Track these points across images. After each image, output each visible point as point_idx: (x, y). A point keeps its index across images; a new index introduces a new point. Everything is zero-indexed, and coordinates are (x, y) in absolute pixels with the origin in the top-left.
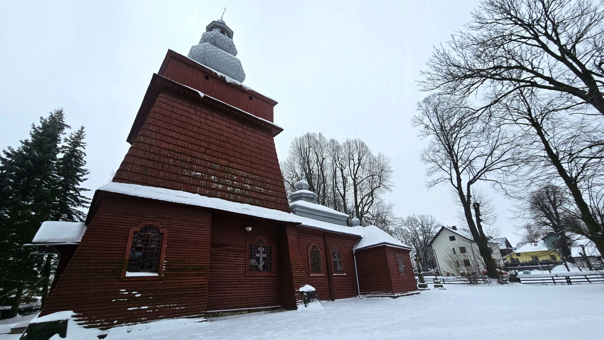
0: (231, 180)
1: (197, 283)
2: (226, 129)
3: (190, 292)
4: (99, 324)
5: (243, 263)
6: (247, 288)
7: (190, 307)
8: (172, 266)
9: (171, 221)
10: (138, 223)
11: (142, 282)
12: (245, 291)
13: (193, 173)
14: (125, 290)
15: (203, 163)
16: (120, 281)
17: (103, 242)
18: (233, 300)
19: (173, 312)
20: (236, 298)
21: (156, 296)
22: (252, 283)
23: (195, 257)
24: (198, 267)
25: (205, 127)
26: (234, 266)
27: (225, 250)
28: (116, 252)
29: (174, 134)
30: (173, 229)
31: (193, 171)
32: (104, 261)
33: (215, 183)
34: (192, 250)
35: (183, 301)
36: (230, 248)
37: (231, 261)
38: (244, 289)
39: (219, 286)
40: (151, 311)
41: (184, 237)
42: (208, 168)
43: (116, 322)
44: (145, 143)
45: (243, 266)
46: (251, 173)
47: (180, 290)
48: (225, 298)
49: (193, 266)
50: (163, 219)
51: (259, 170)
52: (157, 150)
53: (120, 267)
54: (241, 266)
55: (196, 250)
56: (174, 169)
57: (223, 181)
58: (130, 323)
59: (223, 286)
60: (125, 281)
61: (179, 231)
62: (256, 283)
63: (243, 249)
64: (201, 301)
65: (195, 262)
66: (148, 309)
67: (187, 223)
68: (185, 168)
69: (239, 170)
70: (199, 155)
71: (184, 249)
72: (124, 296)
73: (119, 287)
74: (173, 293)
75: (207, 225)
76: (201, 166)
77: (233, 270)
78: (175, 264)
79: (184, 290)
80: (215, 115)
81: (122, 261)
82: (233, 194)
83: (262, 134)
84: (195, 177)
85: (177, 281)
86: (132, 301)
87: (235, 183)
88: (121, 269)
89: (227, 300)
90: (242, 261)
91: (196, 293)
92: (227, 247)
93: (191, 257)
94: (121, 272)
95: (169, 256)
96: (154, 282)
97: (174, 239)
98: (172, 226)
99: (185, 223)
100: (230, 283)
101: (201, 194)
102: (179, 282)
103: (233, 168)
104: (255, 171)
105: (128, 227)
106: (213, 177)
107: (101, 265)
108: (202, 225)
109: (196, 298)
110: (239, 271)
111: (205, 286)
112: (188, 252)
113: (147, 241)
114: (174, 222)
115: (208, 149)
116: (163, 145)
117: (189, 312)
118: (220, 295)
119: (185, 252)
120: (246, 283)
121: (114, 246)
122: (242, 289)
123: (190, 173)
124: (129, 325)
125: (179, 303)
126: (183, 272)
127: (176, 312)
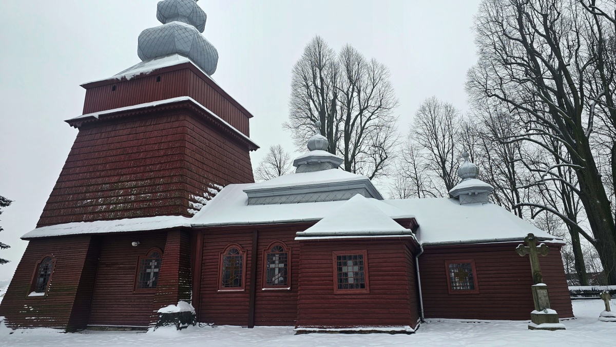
3: (61, 309)
5: (132, 280)
6: (133, 306)
7: (58, 320)
8: (54, 287)
11: (35, 300)
12: (131, 309)
13: (85, 202)
15: (95, 188)
16: (26, 299)
18: (120, 317)
20: (122, 315)
22: (139, 300)
23: (70, 279)
24: (70, 288)
26: (123, 283)
27: (116, 268)
28: (28, 279)
30: (61, 257)
31: (85, 199)
33: (100, 205)
34: (69, 273)
36: (121, 266)
37: (120, 279)
38: (130, 306)
39: (108, 303)
40: (36, 321)
41: (67, 263)
42: (99, 191)
43: (19, 325)
45: (132, 283)
46: (141, 180)
47: (55, 306)
48: (112, 314)
49: (67, 287)
50: (56, 250)
51: (152, 172)
54: (129, 283)
56: (71, 204)
57: (108, 200)
59: (111, 303)
61: (64, 258)
62: (143, 300)
63: (133, 266)
65: (69, 284)
68: (80, 200)
69: (128, 181)
70: (94, 181)
73: (24, 303)
74: (50, 309)
75: (85, 249)
76: (93, 192)
77: (122, 288)
78: (56, 286)
81: (29, 286)
82: (114, 212)
84: (85, 206)
86: (29, 313)
87: (120, 198)
88: (27, 291)
89: (114, 317)
90: (131, 278)
91: (64, 310)
92: (118, 266)
93: (67, 280)
94: (27, 293)
96: (41, 300)
97: (60, 266)
98: (61, 255)
99: (70, 250)
100: (118, 301)
101: (85, 221)
102: (55, 301)
103: (123, 182)
105: (36, 261)
106: (100, 199)
108: (82, 250)
110: (127, 288)
111: (71, 304)
112: (66, 275)
113: (46, 269)
114: (62, 251)
115: (104, 170)
117: (56, 324)
118: (108, 311)
119: (64, 276)
120: (133, 300)
121: (27, 275)
122: (128, 306)
123: (82, 203)
125: (52, 317)
126: (59, 293)
127: (49, 323)
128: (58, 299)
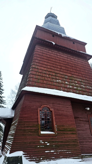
0: (75, 83)
1: (73, 138)
2: (66, 59)
3: (71, 143)
4: (34, 159)
5: (89, 128)
7: (73, 152)
8: (59, 128)
9: (54, 105)
10: (40, 106)
11: (48, 137)
13: (58, 81)
14: (42, 141)
15: (60, 76)
16: (39, 136)
17: (28, 116)
19: (66, 155)
20: (90, 148)
21: (56, 145)
23: (69, 124)
24: (72, 129)
25: (57, 59)
26: (85, 129)
27: (78, 120)
28: (34, 121)
29: (46, 63)
30: (55, 109)
31: (57, 79)
32: (30, 125)
33: (68, 85)
34: (66, 120)
35: (69, 149)
36: (81, 119)
37: (83, 127)
40: (56, 153)
41: (61, 113)
42: (63, 78)
43: (41, 159)
44: (35, 68)
46: (83, 79)
47: (66, 142)
48: (84, 147)
49: (69, 129)
50: (50, 104)
51: (86, 78)
52: (41, 71)
53: (38, 129)
55: (68, 120)
56: (49, 79)
57: (71, 84)
58: (48, 160)
59: (82, 140)
60: (41, 136)
61: (58, 110)
63: (87, 120)
64: (78, 149)
65: (69, 126)
66: (54, 152)
67: (61, 106)
68: (54, 79)
69: (77, 78)
70: (58, 72)
71: (63, 119)
72: (42, 145)
73: (39, 139)
74: (63, 144)
75: (70, 107)
76: (60, 77)
78: (61, 128)
79: (68, 142)
80: (60, 53)
81: (38, 126)
82: (77, 90)
83: (83, 60)
84: (59, 83)
85: (64, 137)
86: (47, 147)
87: (77, 85)
88: (38, 130)
89: (85, 149)
90: (88, 126)
91: (74, 144)
92: (79, 119)
93: (67, 124)
94: (38, 131)
95: (57, 123)
96: (54, 137)
97: (57, 114)
98: (55, 107)
99: (60, 105)
100: (85, 139)
101: (63, 91)
102: (65, 138)
103: (74, 77)
104: (84, 78)
105: (37, 108)
106: (66, 82)
107: (30, 127)
108: (68, 106)
109: (75, 147)
110: (88, 132)
111: (77, 140)
112: (65, 121)
113: (46, 115)
114: (55, 105)
115: (61, 69)
116: (43, 68)
117: (73, 155)
119: (63, 121)
121: (33, 117)
123: (56, 81)
124: (47, 161)
125: (68, 150)
126: (65, 132)
127: (67, 154)
128: (66, 137)
